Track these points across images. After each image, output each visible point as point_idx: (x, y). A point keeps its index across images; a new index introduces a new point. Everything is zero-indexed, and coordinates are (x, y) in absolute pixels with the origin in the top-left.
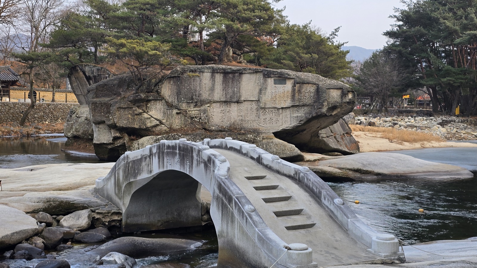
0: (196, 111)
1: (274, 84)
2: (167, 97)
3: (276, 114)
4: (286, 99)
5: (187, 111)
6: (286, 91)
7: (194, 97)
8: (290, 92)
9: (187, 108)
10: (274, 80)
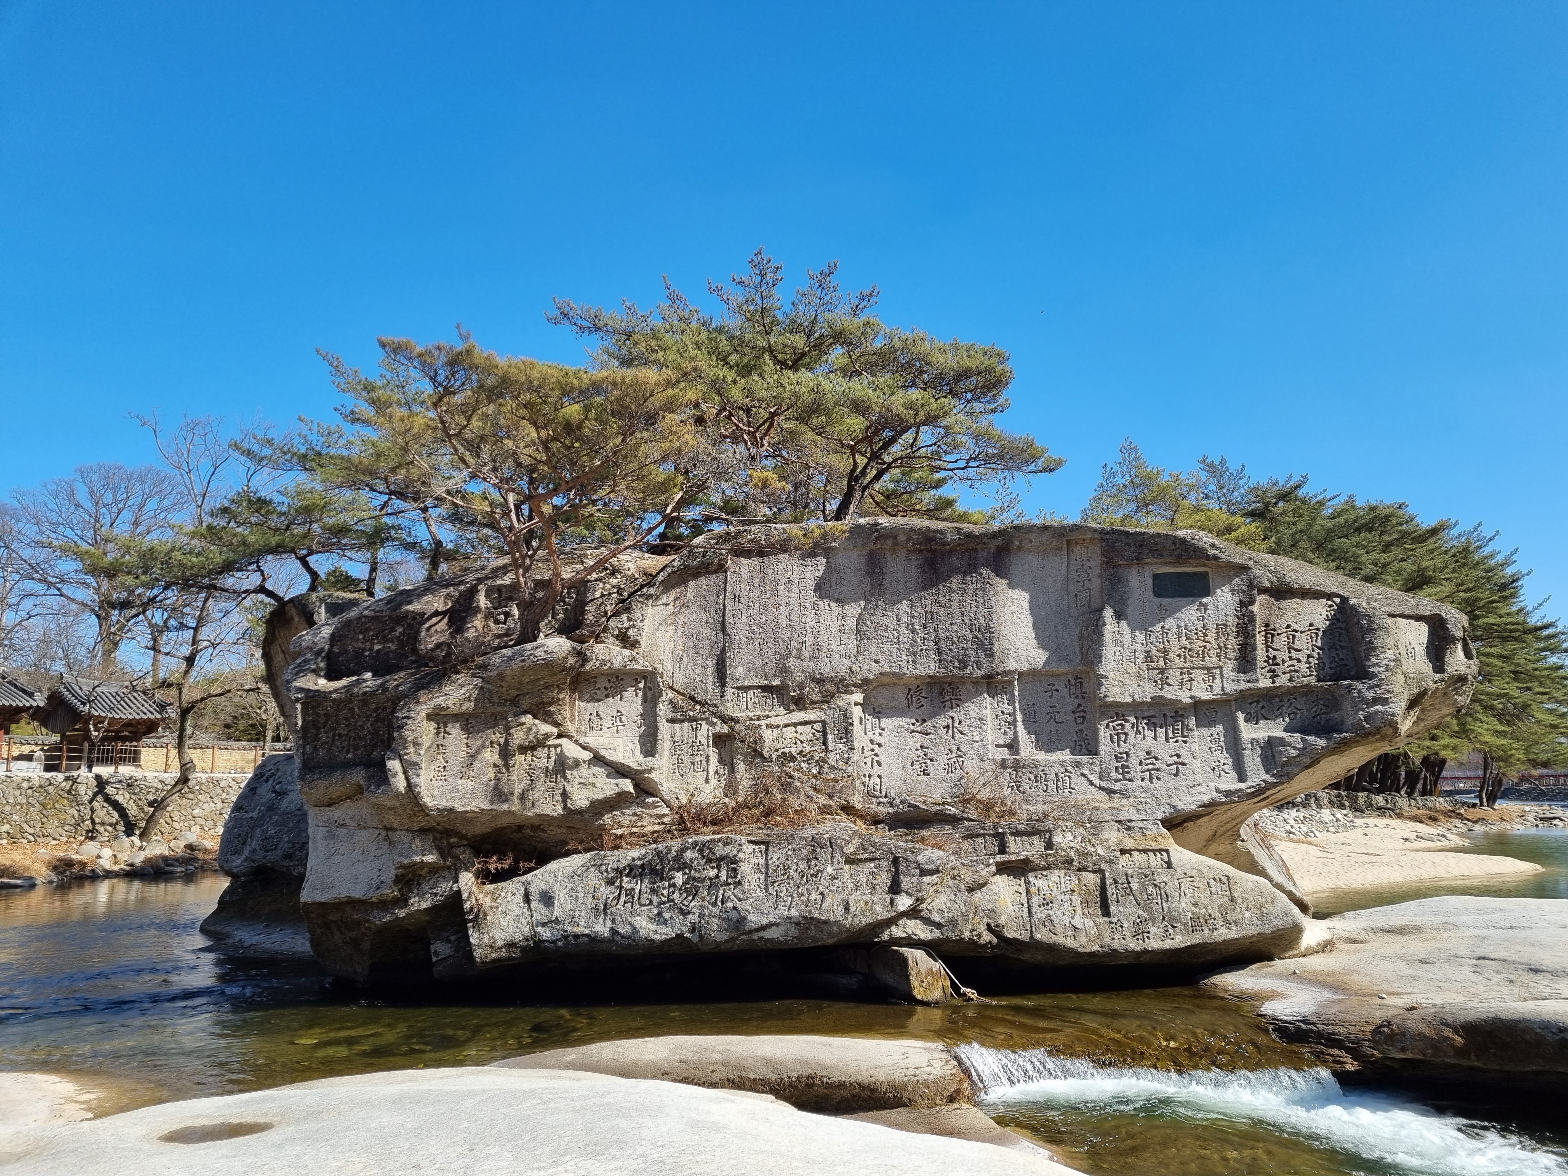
0: (800, 728)
1: (1157, 594)
2: (669, 665)
3: (1171, 735)
4: (1215, 660)
5: (760, 726)
6: (1212, 627)
7: (792, 662)
8: (1232, 628)
9: (758, 713)
10: (1156, 577)
